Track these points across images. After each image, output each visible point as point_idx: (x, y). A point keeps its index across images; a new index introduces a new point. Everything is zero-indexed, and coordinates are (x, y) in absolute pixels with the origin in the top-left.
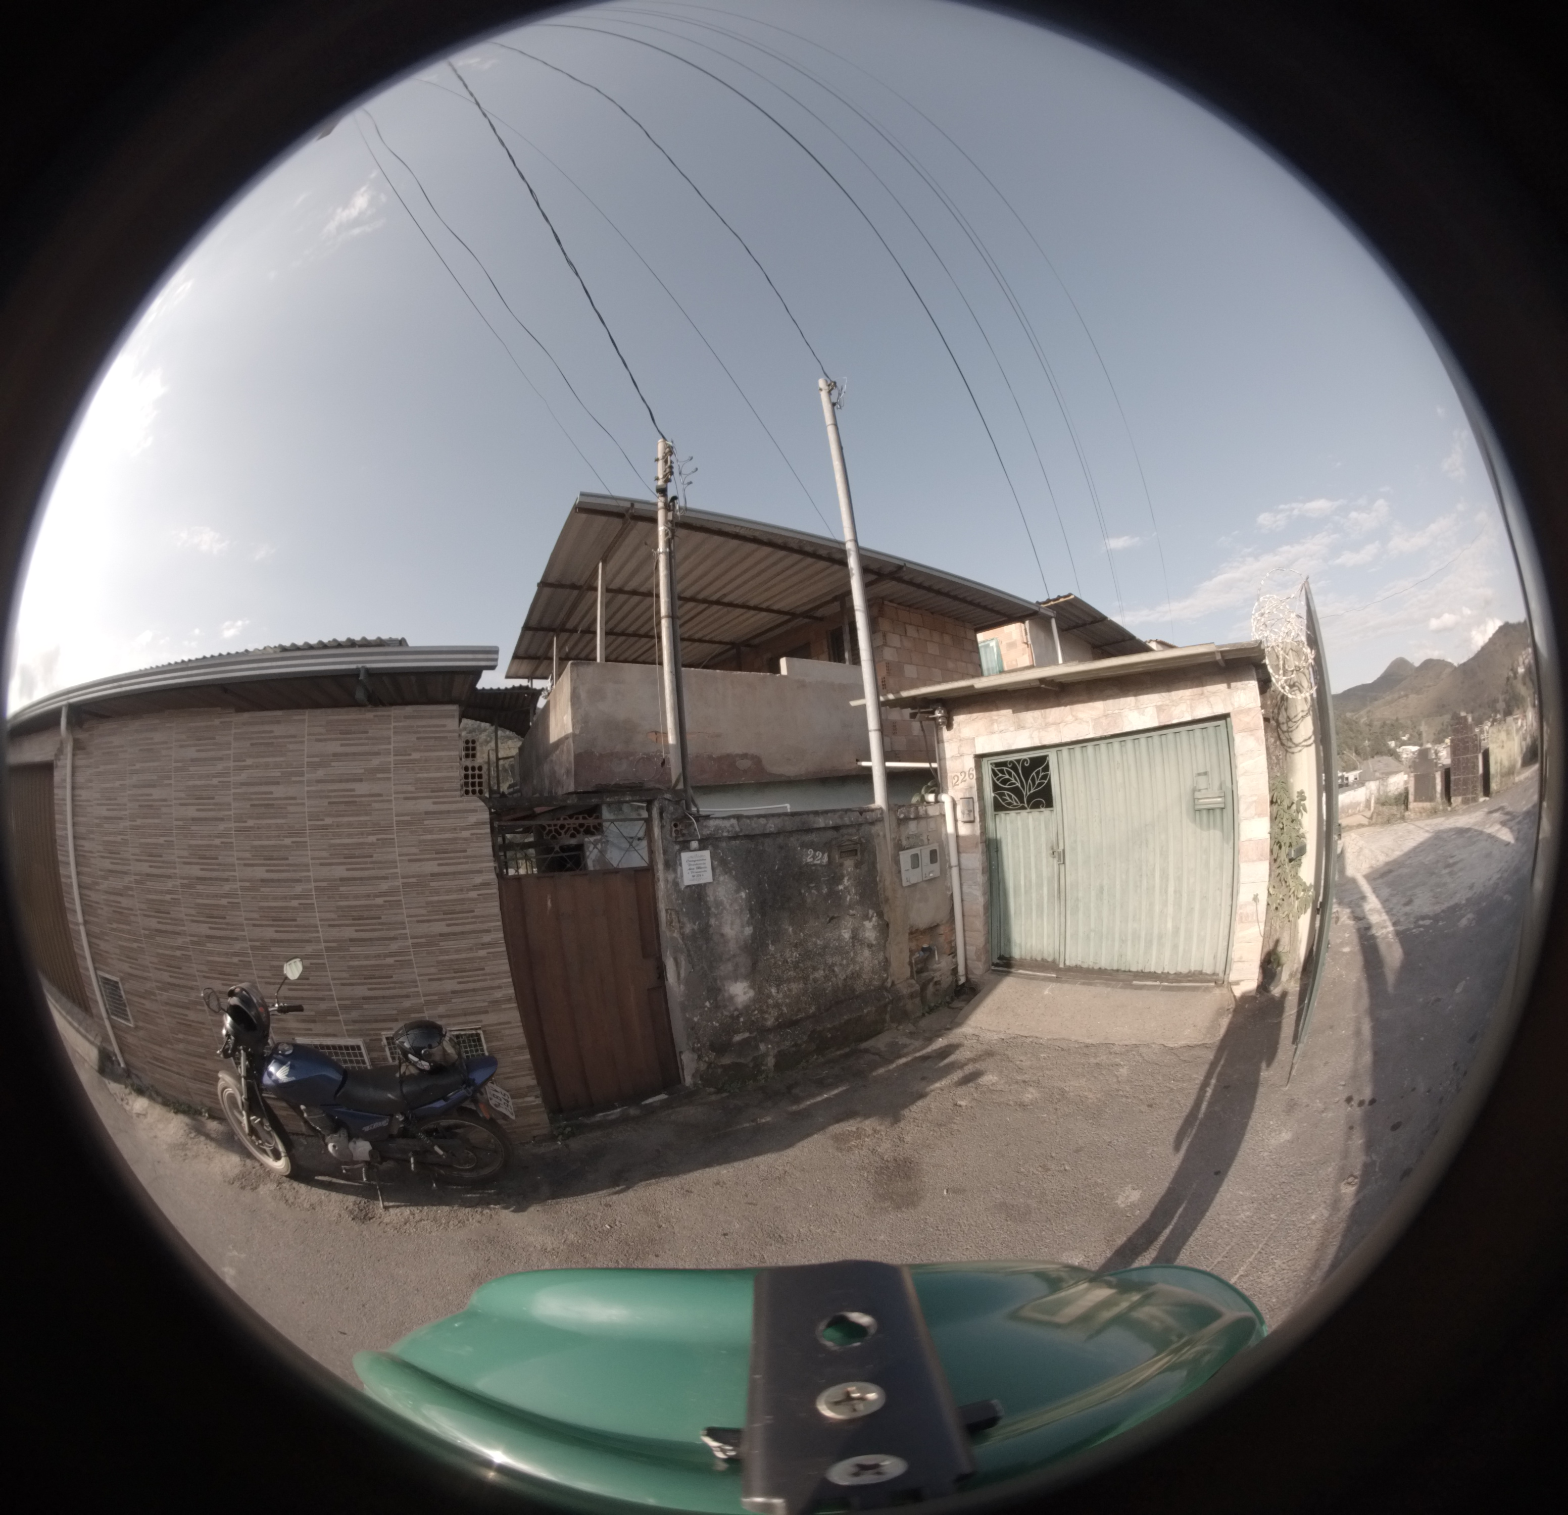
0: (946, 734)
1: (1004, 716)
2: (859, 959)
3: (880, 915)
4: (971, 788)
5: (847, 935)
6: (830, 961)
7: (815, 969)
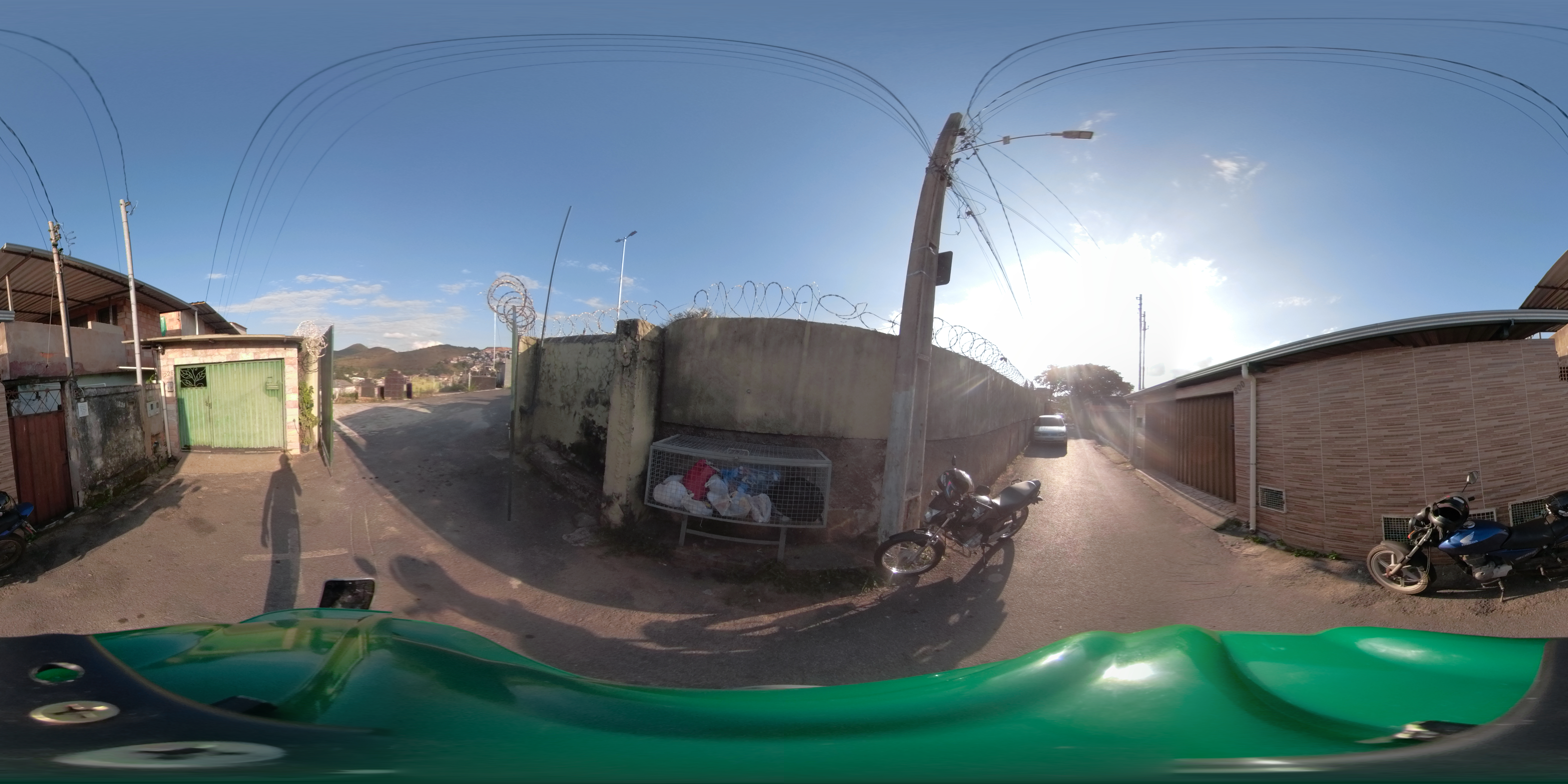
0: (161, 356)
1: (188, 351)
2: (136, 447)
3: (142, 429)
4: (172, 378)
5: (132, 437)
6: (127, 448)
7: (122, 451)
